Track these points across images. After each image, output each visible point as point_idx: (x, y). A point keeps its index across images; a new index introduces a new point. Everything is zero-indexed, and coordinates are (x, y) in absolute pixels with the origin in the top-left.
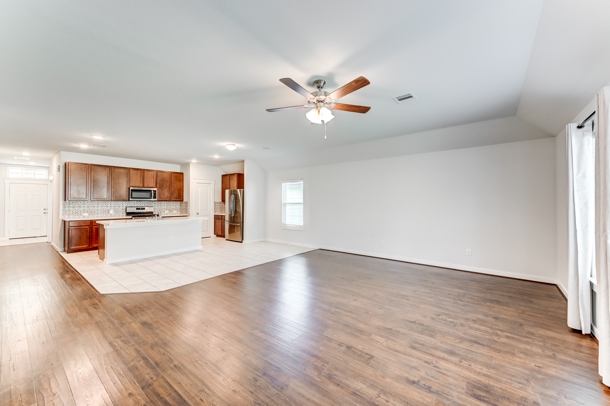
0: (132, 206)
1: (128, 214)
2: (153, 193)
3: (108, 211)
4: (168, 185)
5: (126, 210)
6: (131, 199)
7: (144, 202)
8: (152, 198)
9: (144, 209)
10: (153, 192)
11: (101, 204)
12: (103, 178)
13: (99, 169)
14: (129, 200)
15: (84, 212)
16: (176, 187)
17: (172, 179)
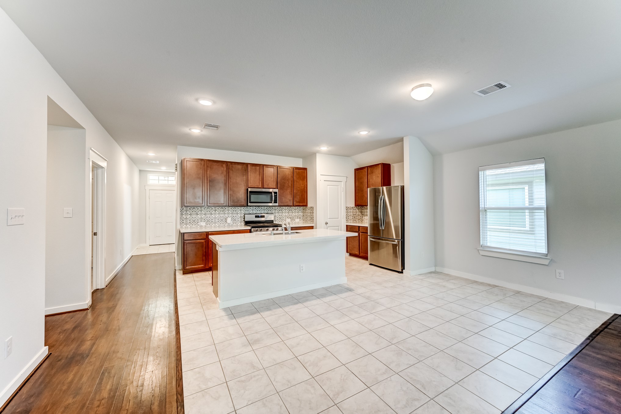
0: (251, 212)
1: (247, 223)
2: (273, 196)
3: (225, 219)
4: (290, 185)
5: (244, 218)
6: (249, 204)
7: (263, 207)
8: (273, 202)
9: (263, 217)
10: (273, 194)
11: (219, 210)
12: (219, 176)
13: (215, 166)
14: (247, 206)
15: (201, 221)
16: (298, 188)
17: (295, 177)
